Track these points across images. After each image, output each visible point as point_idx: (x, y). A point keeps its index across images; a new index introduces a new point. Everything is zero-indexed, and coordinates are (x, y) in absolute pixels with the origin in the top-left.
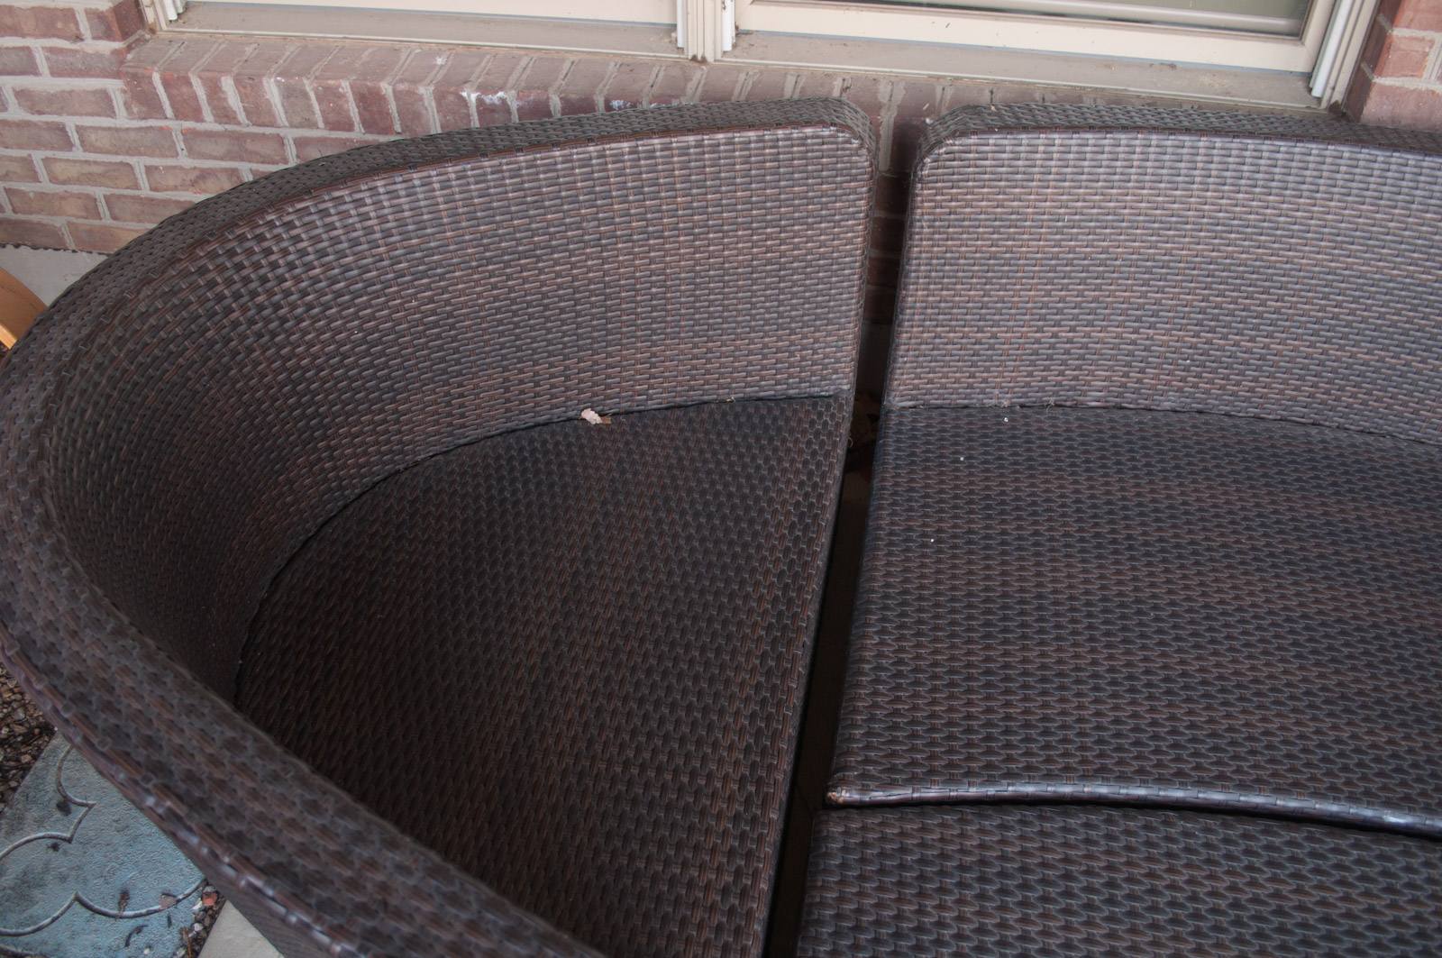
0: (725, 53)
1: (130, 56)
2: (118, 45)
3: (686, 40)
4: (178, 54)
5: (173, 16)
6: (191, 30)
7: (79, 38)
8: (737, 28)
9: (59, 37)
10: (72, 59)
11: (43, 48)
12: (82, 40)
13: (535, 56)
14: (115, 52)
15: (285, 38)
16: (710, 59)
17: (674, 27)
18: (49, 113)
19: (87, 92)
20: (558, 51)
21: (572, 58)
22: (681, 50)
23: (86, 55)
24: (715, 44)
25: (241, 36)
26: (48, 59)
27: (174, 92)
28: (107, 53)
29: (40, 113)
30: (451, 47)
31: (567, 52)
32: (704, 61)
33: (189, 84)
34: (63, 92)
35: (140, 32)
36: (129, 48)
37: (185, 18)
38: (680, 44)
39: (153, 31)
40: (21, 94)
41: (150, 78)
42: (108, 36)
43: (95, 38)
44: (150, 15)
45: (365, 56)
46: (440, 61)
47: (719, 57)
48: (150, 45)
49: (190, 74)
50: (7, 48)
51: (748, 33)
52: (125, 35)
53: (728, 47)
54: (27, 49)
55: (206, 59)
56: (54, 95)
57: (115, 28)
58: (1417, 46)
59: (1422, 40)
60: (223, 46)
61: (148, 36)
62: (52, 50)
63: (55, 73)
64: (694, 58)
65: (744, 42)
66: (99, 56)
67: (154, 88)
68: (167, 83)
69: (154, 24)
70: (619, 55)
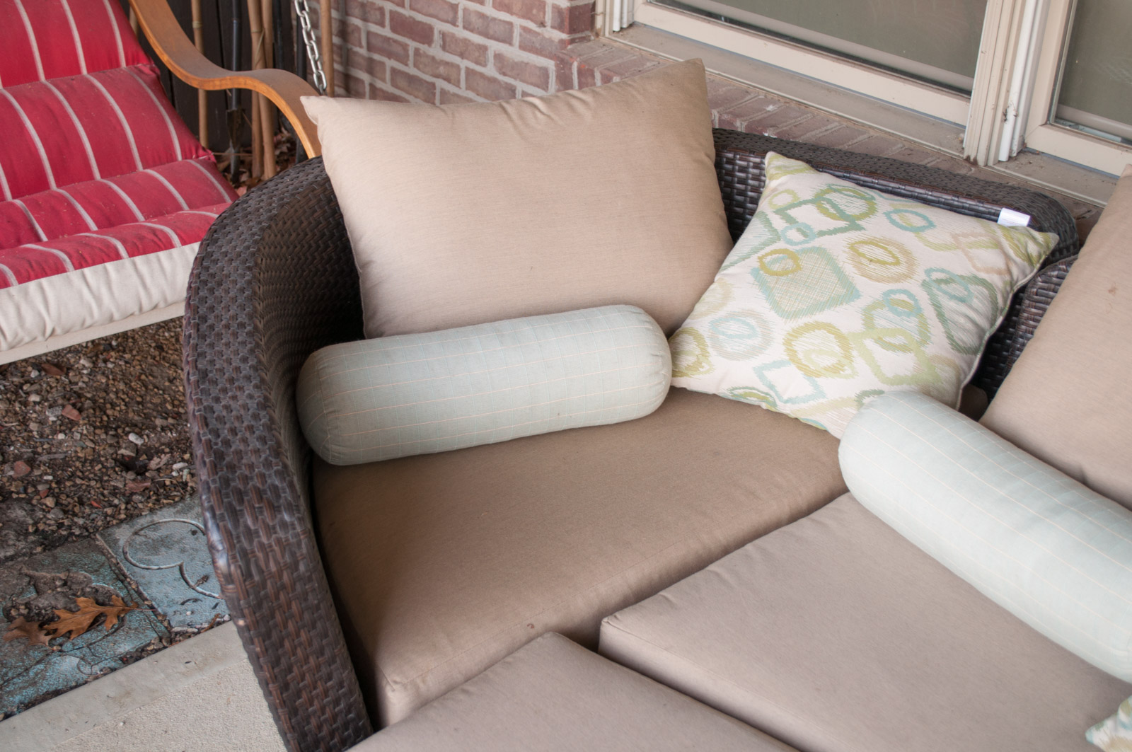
0: (998, 161)
1: (569, 47)
2: (565, 36)
4: (600, 54)
5: (616, 28)
6: (622, 41)
7: (542, 24)
8: (1022, 144)
9: (532, 20)
10: (534, 39)
11: (521, 26)
12: (544, 26)
13: (845, 124)
14: (562, 41)
16: (981, 162)
18: (509, 76)
19: (536, 67)
20: (863, 125)
21: (872, 133)
22: (961, 149)
23: (544, 38)
25: (651, 54)
26: (521, 35)
27: (583, 80)
28: (557, 40)
29: (505, 74)
30: (788, 101)
31: (870, 127)
32: (975, 163)
33: (593, 77)
34: (522, 62)
35: (588, 33)
36: (572, 41)
37: (625, 32)
38: (963, 144)
39: (597, 35)
40: (499, 57)
41: (571, 64)
42: (560, 27)
43: (553, 27)
44: (599, 22)
46: (770, 108)
47: (990, 163)
48: (589, 44)
49: (596, 69)
50: (500, 20)
51: (1033, 154)
52: (572, 30)
53: (1003, 156)
54: (510, 24)
56: (516, 63)
57: (567, 23)
60: (635, 57)
61: (593, 38)
62: (525, 29)
63: (523, 47)
64: (968, 159)
65: (1024, 158)
66: (551, 41)
67: (572, 73)
68: (580, 72)
69: (600, 29)
70: (910, 141)
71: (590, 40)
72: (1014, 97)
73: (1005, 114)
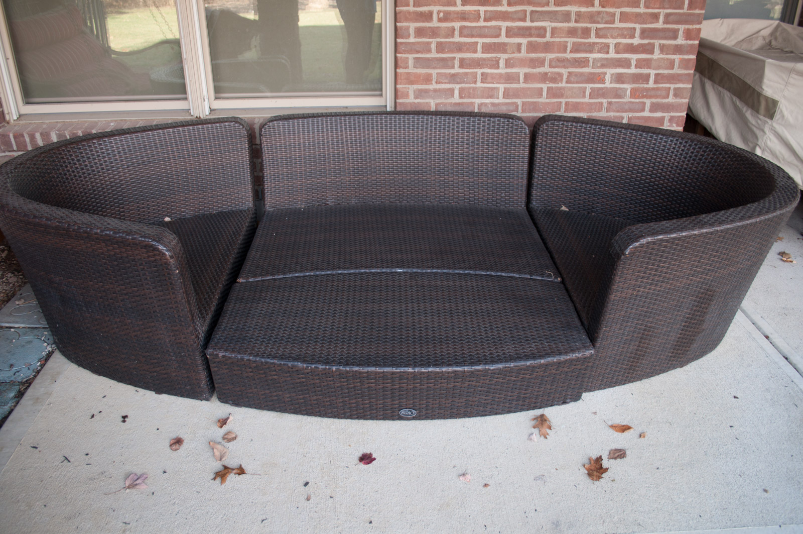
0: (207, 115)
3: (194, 112)
4: (18, 129)
5: (16, 119)
6: (23, 122)
8: (210, 108)
13: (144, 121)
15: (57, 122)
16: (202, 117)
17: (190, 110)
21: (157, 121)
22: (192, 116)
24: (203, 112)
25: (41, 123)
27: (17, 140)
30: (116, 121)
31: (155, 119)
32: (199, 117)
33: (22, 137)
35: (4, 123)
37: (19, 119)
38: (192, 114)
39: (8, 123)
41: (9, 135)
44: (7, 117)
45: (86, 125)
46: (112, 124)
47: (205, 116)
48: (8, 127)
49: (24, 133)
51: (214, 110)
53: (207, 113)
55: (29, 129)
58: (405, 90)
59: (406, 88)
60: (34, 126)
61: (6, 125)
64: (197, 117)
65: (213, 112)
67: (10, 139)
68: (15, 137)
69: (9, 120)
70: (173, 119)
71: (6, 126)
72: (205, 93)
73: (204, 99)
